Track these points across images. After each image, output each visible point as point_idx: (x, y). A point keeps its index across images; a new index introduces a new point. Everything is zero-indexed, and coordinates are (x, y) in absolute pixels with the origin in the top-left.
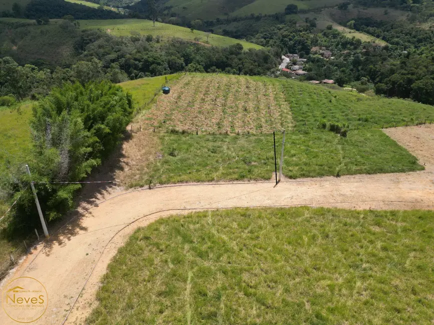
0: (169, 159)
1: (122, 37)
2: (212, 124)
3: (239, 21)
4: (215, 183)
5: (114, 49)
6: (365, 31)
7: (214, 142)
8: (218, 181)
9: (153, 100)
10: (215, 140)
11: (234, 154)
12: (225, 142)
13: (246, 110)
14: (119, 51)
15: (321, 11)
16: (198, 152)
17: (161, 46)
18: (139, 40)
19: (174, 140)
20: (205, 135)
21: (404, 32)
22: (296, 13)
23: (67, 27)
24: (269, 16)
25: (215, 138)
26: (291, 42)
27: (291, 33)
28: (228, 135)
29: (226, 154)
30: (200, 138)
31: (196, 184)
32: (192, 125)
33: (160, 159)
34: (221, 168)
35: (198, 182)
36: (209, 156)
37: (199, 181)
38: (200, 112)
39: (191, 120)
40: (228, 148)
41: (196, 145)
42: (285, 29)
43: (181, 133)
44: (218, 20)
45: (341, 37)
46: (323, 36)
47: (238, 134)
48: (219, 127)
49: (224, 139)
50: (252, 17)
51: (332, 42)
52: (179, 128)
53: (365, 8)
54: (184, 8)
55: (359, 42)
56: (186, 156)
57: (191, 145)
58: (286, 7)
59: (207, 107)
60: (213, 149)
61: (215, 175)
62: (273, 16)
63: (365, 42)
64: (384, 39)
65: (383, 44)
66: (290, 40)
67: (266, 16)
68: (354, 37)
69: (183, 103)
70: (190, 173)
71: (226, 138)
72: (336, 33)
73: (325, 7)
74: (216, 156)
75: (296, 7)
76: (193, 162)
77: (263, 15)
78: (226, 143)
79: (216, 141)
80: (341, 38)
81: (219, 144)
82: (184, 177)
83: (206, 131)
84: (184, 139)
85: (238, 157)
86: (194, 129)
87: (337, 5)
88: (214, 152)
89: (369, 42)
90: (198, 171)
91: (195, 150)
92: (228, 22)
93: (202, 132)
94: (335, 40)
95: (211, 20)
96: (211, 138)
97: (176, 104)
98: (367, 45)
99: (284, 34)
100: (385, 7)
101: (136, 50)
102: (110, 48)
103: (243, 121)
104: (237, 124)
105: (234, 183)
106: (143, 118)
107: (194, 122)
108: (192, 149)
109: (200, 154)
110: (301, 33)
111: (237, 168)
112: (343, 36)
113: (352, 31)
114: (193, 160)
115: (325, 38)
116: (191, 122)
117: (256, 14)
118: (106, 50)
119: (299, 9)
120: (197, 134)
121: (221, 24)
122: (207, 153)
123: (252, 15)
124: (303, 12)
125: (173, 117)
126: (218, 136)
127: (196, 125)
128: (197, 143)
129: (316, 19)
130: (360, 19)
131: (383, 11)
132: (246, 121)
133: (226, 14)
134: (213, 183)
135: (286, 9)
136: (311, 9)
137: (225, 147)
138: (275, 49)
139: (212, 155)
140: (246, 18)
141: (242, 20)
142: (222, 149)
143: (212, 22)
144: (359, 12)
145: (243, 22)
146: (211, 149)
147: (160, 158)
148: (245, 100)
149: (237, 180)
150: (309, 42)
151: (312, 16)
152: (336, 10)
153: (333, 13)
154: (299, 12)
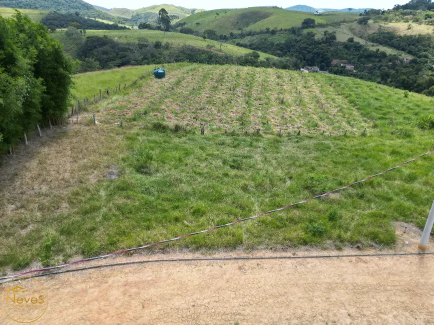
0: (133, 181)
1: (129, 44)
2: (230, 119)
3: (254, 35)
4: (244, 255)
5: (119, 56)
6: (389, 45)
7: (235, 147)
8: (252, 248)
9: (135, 83)
10: (236, 143)
11: (279, 172)
12: (256, 147)
13: (282, 102)
14: (124, 57)
15: (340, 25)
16: (203, 165)
17: (170, 53)
18: (147, 46)
19: (155, 142)
20: (217, 136)
21: (432, 46)
22: (313, 27)
23: (73, 34)
24: (285, 30)
25: (236, 140)
26: (309, 54)
27: (310, 45)
28: (260, 136)
29: (263, 172)
30: (208, 139)
31: (190, 256)
32: (194, 120)
33: (112, 181)
34: (256, 207)
35: (197, 249)
36: (226, 175)
37: (198, 245)
38: (209, 102)
39: (193, 113)
40: (265, 160)
41: (198, 152)
42: (303, 42)
43: (171, 130)
44: (232, 34)
45: (363, 49)
46: (343, 49)
47: (280, 135)
48: (242, 124)
49: (255, 143)
50: (268, 31)
51: (354, 55)
52: (171, 123)
53: (387, 22)
54: (197, 24)
55: (384, 55)
56: (175, 173)
57: (187, 153)
58: (303, 21)
59: (221, 96)
60: (234, 161)
61: (242, 228)
62: (289, 30)
63: (390, 55)
64: (410, 52)
65: (410, 57)
66: (309, 52)
67: (281, 30)
68: (378, 50)
69: (183, 90)
70: (177, 220)
71: (257, 141)
72: (359, 45)
73: (344, 22)
74: (242, 177)
75: (313, 21)
76: (189, 189)
77: (279, 29)
78: (259, 150)
79: (238, 145)
80: (364, 51)
81: (244, 151)
82: (159, 233)
83: (219, 129)
84: (176, 140)
85: (291, 178)
86: (197, 125)
87: (356, 21)
88: (236, 166)
89: (395, 55)
90: (197, 213)
91: (196, 161)
92: (242, 36)
93: (213, 130)
94: (358, 53)
95: (224, 35)
96: (228, 140)
97: (173, 91)
98: (393, 59)
99: (301, 46)
100: (408, 22)
101: (142, 56)
102: (115, 55)
103: (283, 117)
104: (272, 120)
105: (300, 254)
106: (111, 106)
107: (198, 114)
108: (189, 160)
109: (205, 170)
110: (320, 46)
111: (297, 207)
112: (366, 49)
113: (375, 44)
114: (190, 184)
115: (347, 51)
116: (194, 115)
117: (271, 29)
118: (111, 56)
119: (316, 23)
120: (203, 133)
121: (235, 38)
122: (220, 168)
123: (268, 29)
124: (321, 26)
125: (163, 107)
126: (241, 138)
127: (202, 120)
128: (202, 148)
129: (335, 32)
130: (382, 34)
131: (407, 26)
132: (287, 117)
133: (240, 29)
134: (240, 252)
135: (303, 23)
136: (328, 23)
137: (258, 158)
138: (294, 59)
139: (233, 172)
140: (261, 32)
141: (257, 34)
142: (252, 161)
143: (225, 36)
144: (380, 26)
145: (257, 36)
146: (230, 160)
147: (113, 177)
148: (278, 91)
149: (305, 243)
150: (329, 55)
151: (330, 30)
152: (355, 25)
153: (353, 27)
154: (317, 26)
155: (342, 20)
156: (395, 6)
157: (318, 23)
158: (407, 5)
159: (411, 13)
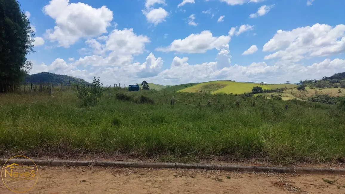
15: (283, 91)
22: (261, 92)
53: (320, 88)
58: (253, 88)
73: (286, 88)
75: (261, 88)
100: (337, 88)
119: (263, 89)
124: (268, 91)
129: (280, 96)
131: (337, 90)
135: (253, 90)
136: (273, 90)
144: (316, 91)
151: (276, 94)
152: (295, 91)
153: (294, 92)
154: (264, 92)
155: (284, 87)
156: (323, 77)
157: (265, 90)
158: (332, 76)
159: (338, 82)
